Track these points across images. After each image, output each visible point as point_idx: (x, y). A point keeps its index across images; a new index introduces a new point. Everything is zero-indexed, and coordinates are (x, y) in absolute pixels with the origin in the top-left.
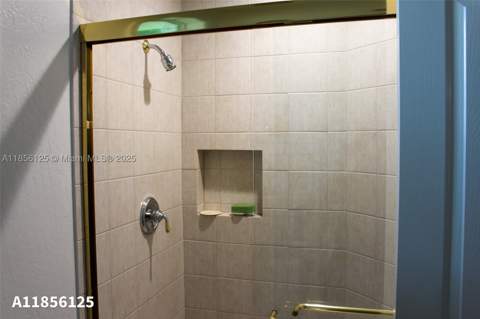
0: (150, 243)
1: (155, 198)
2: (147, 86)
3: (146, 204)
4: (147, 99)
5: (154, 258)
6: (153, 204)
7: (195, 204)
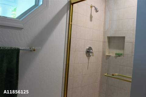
0: (89, 59)
1: (92, 47)
2: (91, 17)
3: (88, 48)
4: (91, 20)
5: (89, 63)
6: (90, 48)
7: (105, 52)
